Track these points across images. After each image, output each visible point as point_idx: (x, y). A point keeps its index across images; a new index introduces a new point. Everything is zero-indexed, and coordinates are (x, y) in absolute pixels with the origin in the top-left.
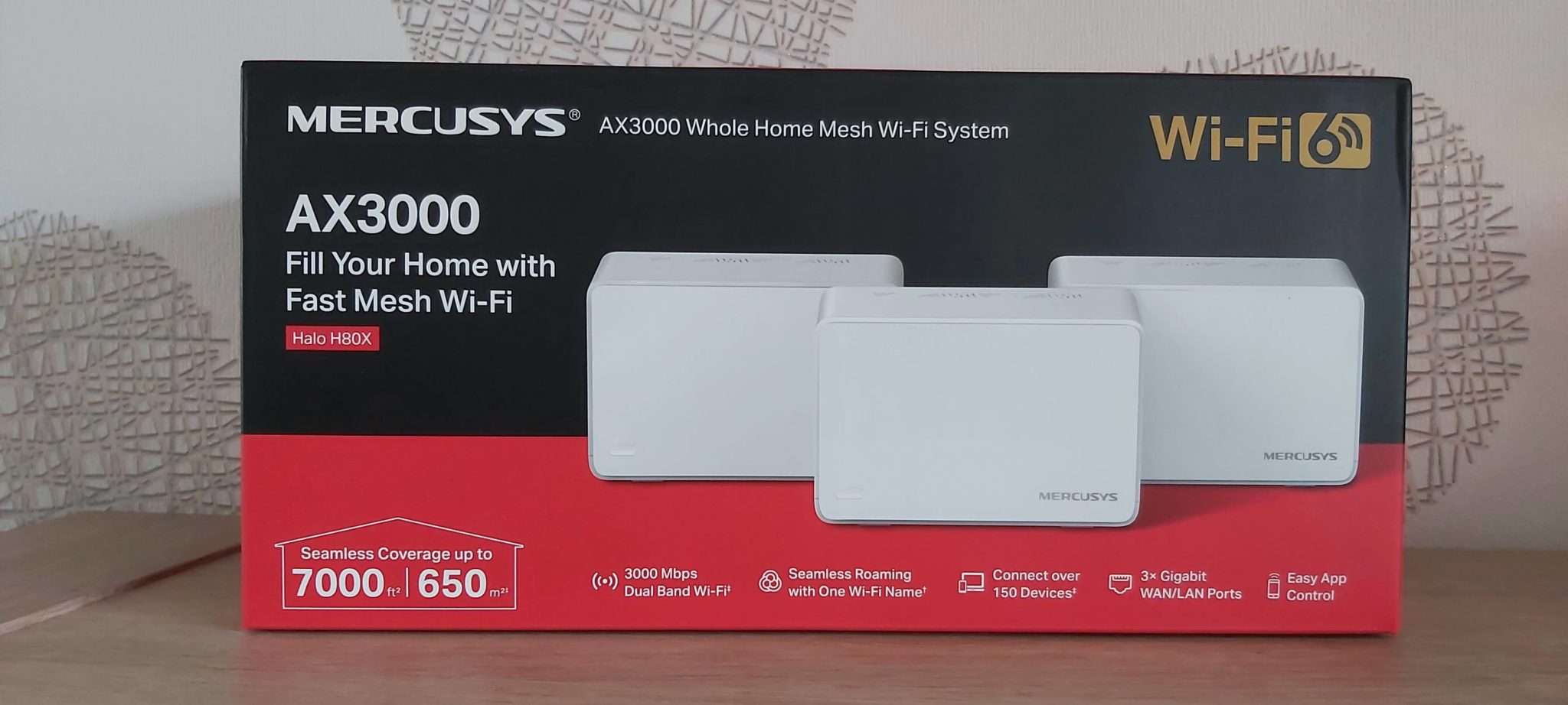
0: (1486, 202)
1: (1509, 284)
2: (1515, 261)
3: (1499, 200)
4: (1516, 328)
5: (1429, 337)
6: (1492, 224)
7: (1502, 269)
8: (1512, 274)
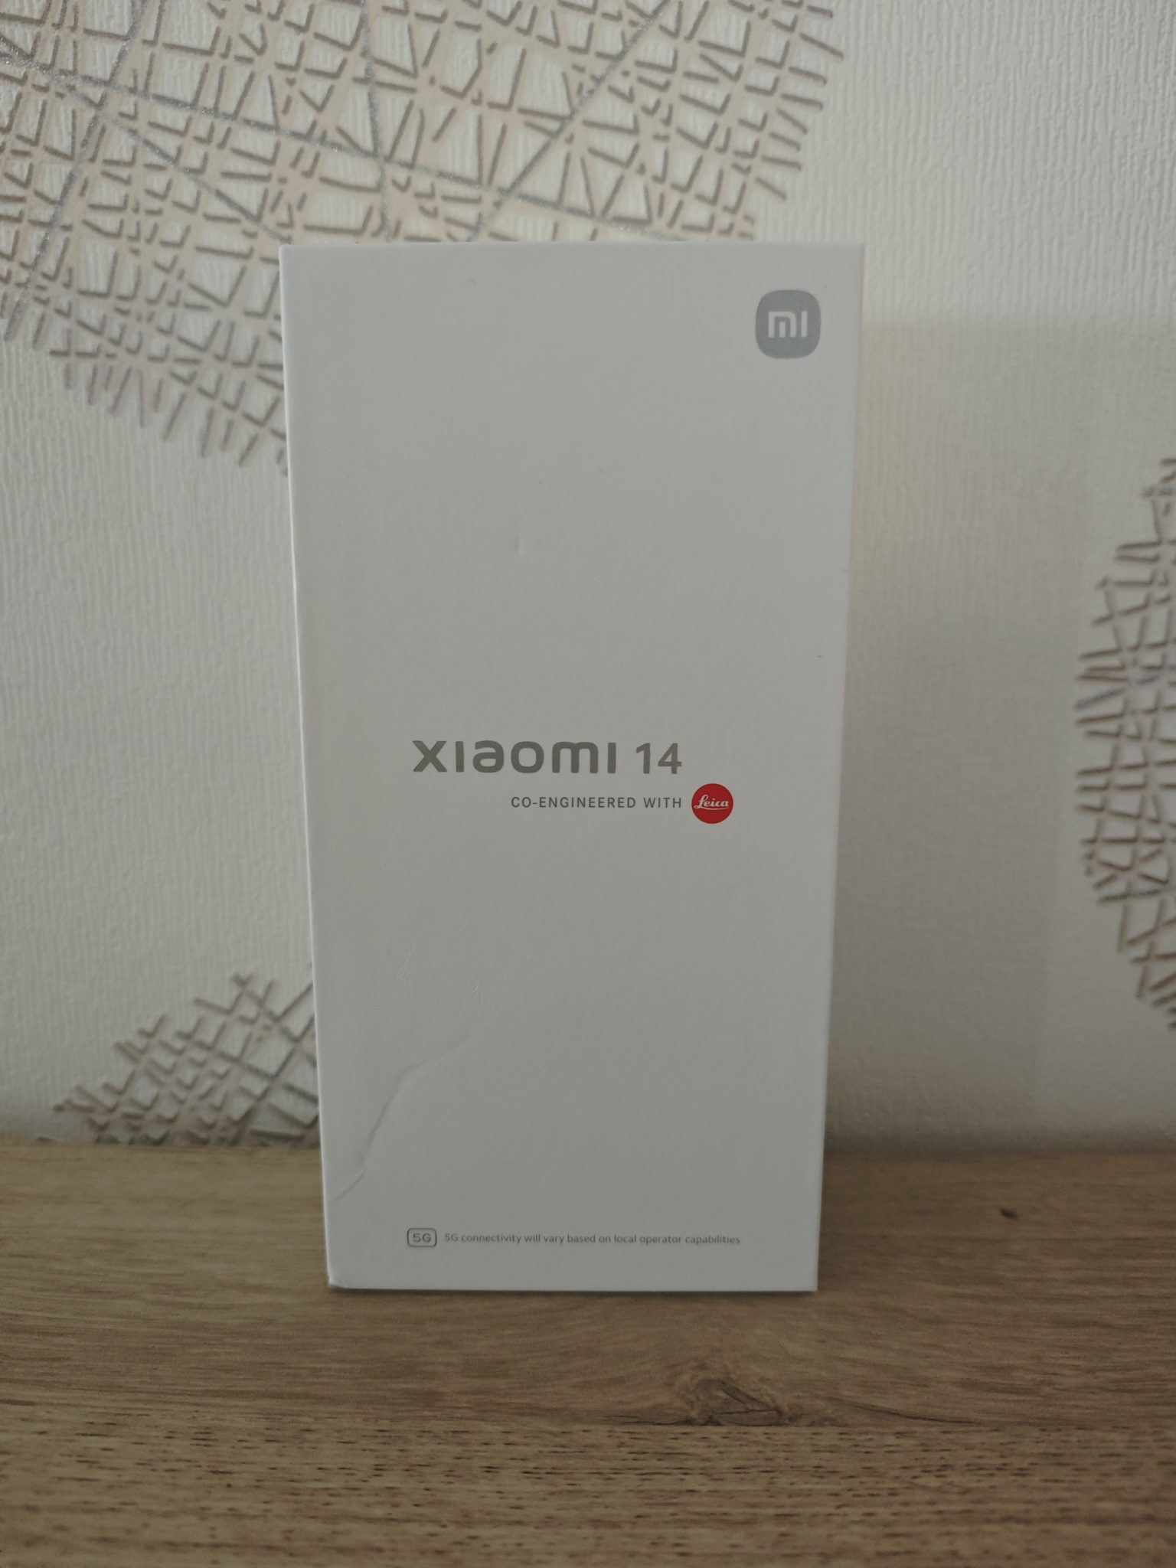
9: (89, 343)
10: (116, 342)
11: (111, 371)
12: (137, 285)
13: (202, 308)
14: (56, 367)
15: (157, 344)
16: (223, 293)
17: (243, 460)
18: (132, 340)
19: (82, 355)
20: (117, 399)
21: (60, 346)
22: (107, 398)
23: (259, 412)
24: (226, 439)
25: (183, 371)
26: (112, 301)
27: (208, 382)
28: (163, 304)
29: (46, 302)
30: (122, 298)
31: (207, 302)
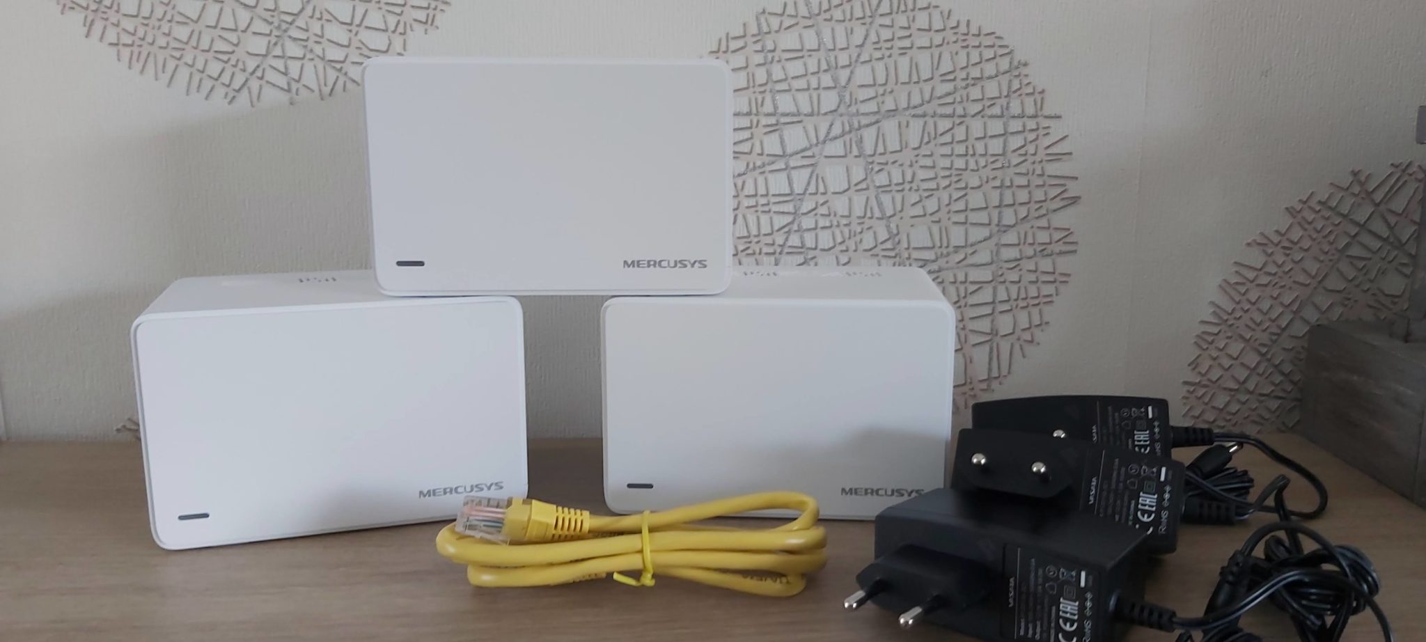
0: (1046, 131)
1: (1062, 204)
2: (1070, 184)
3: (1057, 130)
4: (1068, 243)
5: (992, 252)
6: (1049, 151)
7: (1059, 190)
8: (1065, 195)
9: (127, 39)
10: (143, 39)
11: (140, 53)
12: (152, 11)
13: (185, 23)
14: (113, 50)
15: (162, 41)
16: (195, 17)
17: (207, 98)
18: (149, 39)
19: (124, 45)
20: (144, 67)
21: (114, 41)
22: (138, 67)
23: (215, 75)
24: (199, 87)
25: (177, 54)
26: (139, 20)
27: (188, 59)
28: (165, 20)
29: (107, 19)
30: (144, 18)
31: (188, 21)
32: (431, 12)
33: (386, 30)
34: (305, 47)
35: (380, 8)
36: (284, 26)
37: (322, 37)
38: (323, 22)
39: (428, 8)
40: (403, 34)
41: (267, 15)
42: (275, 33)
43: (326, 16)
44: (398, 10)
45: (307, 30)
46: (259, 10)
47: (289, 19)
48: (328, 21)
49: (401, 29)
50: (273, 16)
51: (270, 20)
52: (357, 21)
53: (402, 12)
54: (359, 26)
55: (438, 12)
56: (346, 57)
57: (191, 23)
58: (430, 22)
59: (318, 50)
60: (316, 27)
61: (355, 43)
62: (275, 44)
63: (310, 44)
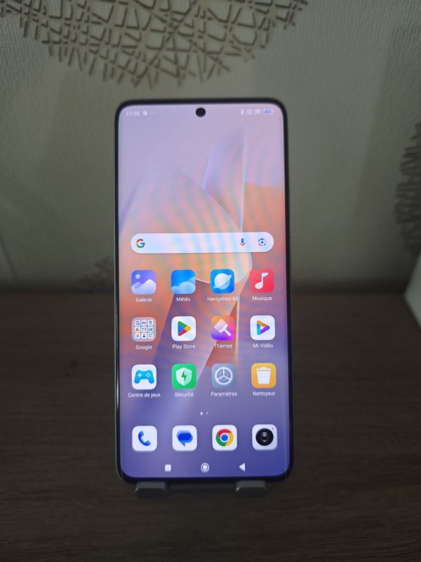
9: (56, 38)
10: (67, 37)
11: (66, 49)
12: (72, 14)
13: (98, 23)
14: (47, 46)
15: (82, 38)
16: (106, 17)
17: (118, 82)
18: (73, 37)
19: (55, 43)
20: (70, 60)
21: (46, 39)
22: (66, 59)
23: (124, 65)
24: (112, 75)
25: (94, 49)
26: (63, 21)
27: (103, 53)
28: (83, 21)
29: (37, 21)
30: (67, 19)
31: (100, 21)
32: (291, 10)
33: (253, 27)
34: (191, 41)
35: (251, 8)
36: (175, 24)
37: (204, 32)
38: (206, 19)
39: (288, 7)
40: (267, 30)
41: (162, 14)
42: (169, 30)
43: (208, 15)
44: (265, 9)
45: (192, 27)
46: (156, 10)
47: (179, 17)
48: (210, 19)
49: (266, 25)
50: (166, 16)
51: (165, 18)
52: (232, 19)
53: (268, 11)
54: (233, 23)
55: (296, 11)
56: (222, 48)
57: (103, 23)
58: (288, 19)
59: (201, 43)
60: (200, 24)
61: (229, 37)
62: (168, 39)
63: (195, 39)
